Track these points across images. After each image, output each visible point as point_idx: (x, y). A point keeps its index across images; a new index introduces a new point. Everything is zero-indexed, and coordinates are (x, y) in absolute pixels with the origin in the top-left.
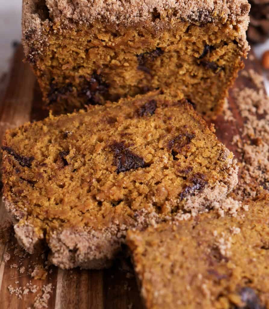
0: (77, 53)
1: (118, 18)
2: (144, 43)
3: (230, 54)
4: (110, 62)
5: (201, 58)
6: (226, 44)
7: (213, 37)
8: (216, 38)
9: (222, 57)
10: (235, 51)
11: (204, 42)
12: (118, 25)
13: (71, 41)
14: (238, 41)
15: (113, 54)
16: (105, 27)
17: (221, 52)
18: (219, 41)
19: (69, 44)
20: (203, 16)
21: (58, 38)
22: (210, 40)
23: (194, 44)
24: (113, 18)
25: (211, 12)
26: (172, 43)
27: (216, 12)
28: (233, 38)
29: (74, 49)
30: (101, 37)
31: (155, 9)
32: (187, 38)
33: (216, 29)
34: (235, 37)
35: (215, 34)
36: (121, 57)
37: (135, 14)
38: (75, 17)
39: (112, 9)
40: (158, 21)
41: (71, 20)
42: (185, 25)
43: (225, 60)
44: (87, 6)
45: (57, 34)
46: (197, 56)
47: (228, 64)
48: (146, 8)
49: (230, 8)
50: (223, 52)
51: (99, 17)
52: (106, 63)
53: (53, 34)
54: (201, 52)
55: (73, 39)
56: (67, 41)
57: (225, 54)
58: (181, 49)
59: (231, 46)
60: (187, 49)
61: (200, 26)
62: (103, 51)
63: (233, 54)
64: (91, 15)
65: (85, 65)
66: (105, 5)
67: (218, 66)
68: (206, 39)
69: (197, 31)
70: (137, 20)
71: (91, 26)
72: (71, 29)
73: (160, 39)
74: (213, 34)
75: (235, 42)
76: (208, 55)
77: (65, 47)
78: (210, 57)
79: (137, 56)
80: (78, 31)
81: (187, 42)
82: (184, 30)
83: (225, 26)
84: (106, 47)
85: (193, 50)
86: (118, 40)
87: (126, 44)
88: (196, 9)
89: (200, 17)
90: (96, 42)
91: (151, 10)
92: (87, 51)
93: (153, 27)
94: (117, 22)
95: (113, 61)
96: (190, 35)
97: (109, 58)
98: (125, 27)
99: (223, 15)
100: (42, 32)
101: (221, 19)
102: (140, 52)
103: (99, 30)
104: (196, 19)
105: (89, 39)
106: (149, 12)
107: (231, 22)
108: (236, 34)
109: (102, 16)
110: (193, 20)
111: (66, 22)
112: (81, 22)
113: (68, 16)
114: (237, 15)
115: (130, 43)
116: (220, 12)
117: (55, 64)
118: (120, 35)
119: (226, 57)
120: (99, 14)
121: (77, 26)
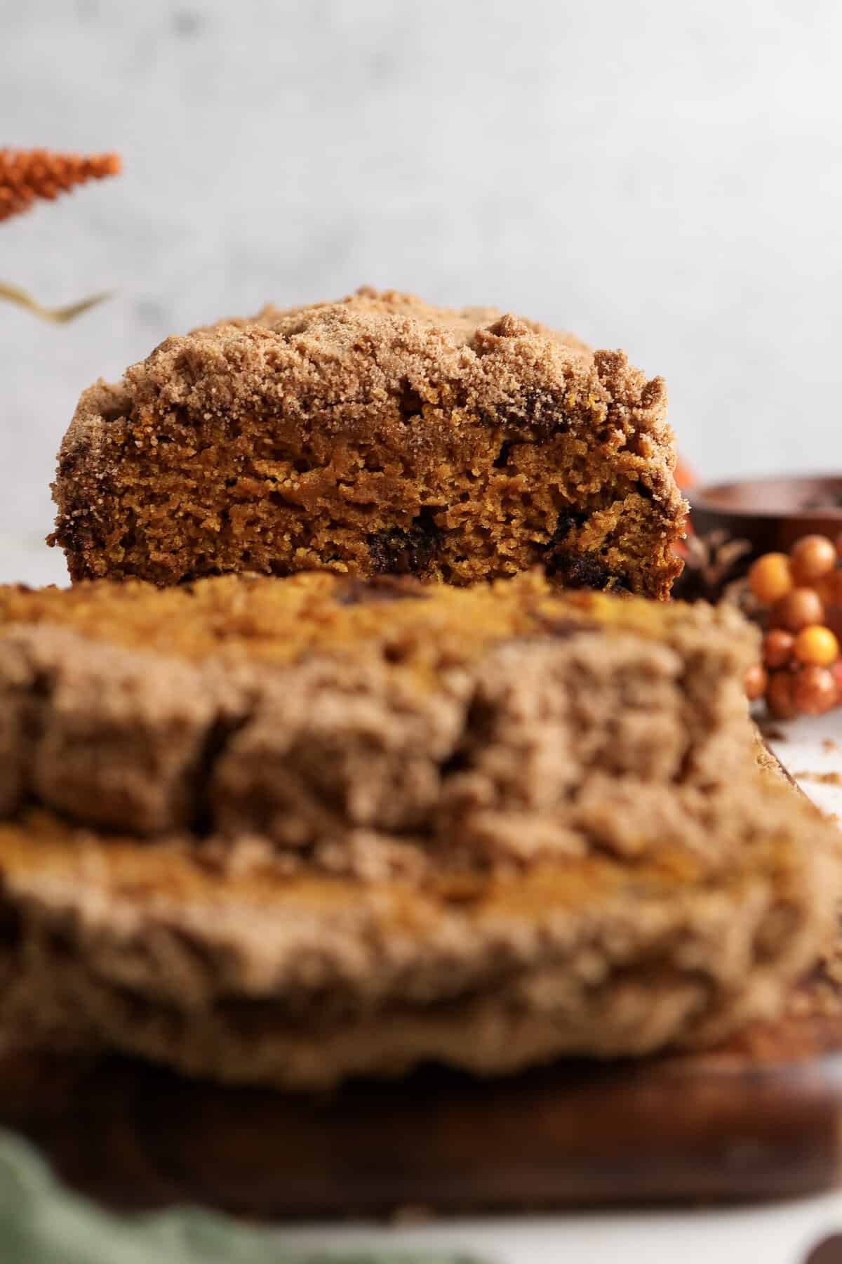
0: (198, 522)
1: (306, 407)
2: (381, 487)
3: (635, 528)
4: (292, 553)
5: (551, 544)
6: (617, 496)
7: (577, 477)
8: (587, 480)
9: (612, 538)
10: (650, 519)
11: (554, 488)
12: (308, 426)
13: (181, 479)
14: (649, 484)
15: (298, 528)
16: (272, 435)
17: (609, 520)
18: (595, 487)
19: (174, 488)
20: (538, 405)
21: (144, 474)
22: (571, 487)
23: (527, 499)
24: (293, 402)
25: (558, 397)
26: (465, 497)
27: (573, 398)
28: (635, 476)
29: (190, 507)
30: (263, 467)
31: (405, 382)
32: (502, 478)
33: (582, 449)
34: (640, 470)
35: (580, 463)
36: (323, 538)
37: (351, 392)
38: (193, 400)
39: (292, 380)
40: (416, 419)
41: (181, 411)
42: (493, 438)
43: (622, 551)
44: (225, 373)
45: (144, 454)
46: (538, 538)
47: (634, 562)
48: (378, 375)
49: (610, 387)
50: (614, 521)
51: (256, 398)
52: (282, 557)
53: (133, 458)
54: (552, 527)
55: (187, 474)
56: (171, 480)
57: (621, 529)
58: (492, 518)
59: (633, 501)
60: (509, 518)
61: (536, 443)
62: (270, 514)
63: (643, 528)
64: (234, 396)
65: (220, 563)
66: (271, 370)
67: (607, 573)
68: (557, 479)
69: (528, 458)
70: (356, 410)
71: (235, 430)
72: (182, 440)
73: (428, 480)
74: (575, 468)
75: (644, 491)
76: (572, 533)
77: (166, 499)
78: (578, 536)
79: (370, 539)
80: (201, 447)
81: (507, 497)
82: (494, 454)
83: (604, 437)
84: (276, 497)
85: (527, 525)
86: (309, 477)
87: (331, 493)
88: (516, 386)
89: (530, 409)
90: (248, 482)
91: (395, 384)
92: (225, 517)
93: (406, 437)
94: (305, 416)
95: (301, 552)
96: (512, 472)
97: (287, 538)
98: (328, 433)
99: (591, 403)
100: (106, 450)
101: (589, 415)
102: (376, 524)
103: (259, 448)
104: (521, 414)
105: (232, 475)
106: (389, 390)
107: (620, 425)
108: (638, 460)
109: (265, 399)
110: (513, 417)
111: (170, 419)
112: (207, 416)
113: (176, 397)
114: (631, 405)
115: (343, 487)
116: (584, 396)
117: (133, 558)
118: (316, 465)
119: (624, 539)
120: (256, 392)
121: (199, 433)
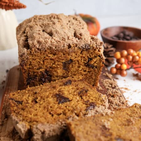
0: (40, 62)
1: (56, 48)
2: (65, 57)
3: (98, 61)
5: (87, 63)
6: (96, 57)
7: (91, 55)
8: (92, 55)
9: (95, 62)
10: (100, 60)
12: (56, 50)
13: (38, 57)
14: (100, 55)
15: (53, 62)
16: (51, 51)
17: (95, 60)
18: (93, 56)
19: (37, 58)
20: (87, 46)
21: (33, 56)
22: (90, 56)
23: (84, 57)
24: (54, 48)
25: (89, 45)
26: (76, 57)
27: (91, 45)
29: (39, 60)
30: (49, 55)
31: (69, 44)
32: (81, 55)
33: (92, 51)
34: (99, 54)
35: (92, 53)
36: (57, 63)
37: (62, 46)
38: (40, 47)
39: (54, 45)
40: (70, 49)
41: (38, 49)
42: (80, 50)
43: (96, 64)
44: (44, 44)
45: (33, 54)
46: (85, 62)
47: (98, 65)
48: (66, 44)
49: (96, 43)
50: (96, 60)
51: (49, 47)
52: (51, 66)
53: (31, 55)
54: (87, 61)
55: (39, 57)
58: (79, 60)
59: (98, 58)
60: (81, 60)
61: (86, 50)
62: (50, 61)
63: (99, 61)
64: (46, 47)
65: (42, 67)
66: (51, 43)
67: (94, 66)
68: (88, 55)
69: (85, 52)
70: (63, 48)
71: (46, 51)
72: (38, 52)
73: (71, 56)
74: (91, 53)
75: (99, 56)
76: (90, 62)
77: (35, 59)
78: (91, 62)
79: (63, 63)
80: (41, 53)
81: (81, 57)
82: (80, 52)
83: (95, 50)
84: (51, 59)
85: (84, 60)
86: (56, 56)
87: (58, 58)
88: (84, 44)
89: (86, 47)
90: (47, 57)
91: (68, 45)
92: (43, 61)
93: (69, 51)
94: (55, 49)
95: (54, 65)
96: (83, 54)
97: (52, 64)
98: (58, 51)
99: (94, 46)
100: (27, 54)
101: (93, 48)
102: (64, 61)
103: (49, 53)
104: (84, 47)
105: (44, 56)
106: (67, 45)
107: (97, 48)
108: (99, 53)
109: (50, 47)
110: (83, 48)
111: (37, 50)
112: (42, 50)
113: (38, 47)
114: (99, 46)
115: (60, 57)
117: (30, 67)
118: (56, 55)
119: (97, 62)
120: (49, 46)
121: (40, 51)
